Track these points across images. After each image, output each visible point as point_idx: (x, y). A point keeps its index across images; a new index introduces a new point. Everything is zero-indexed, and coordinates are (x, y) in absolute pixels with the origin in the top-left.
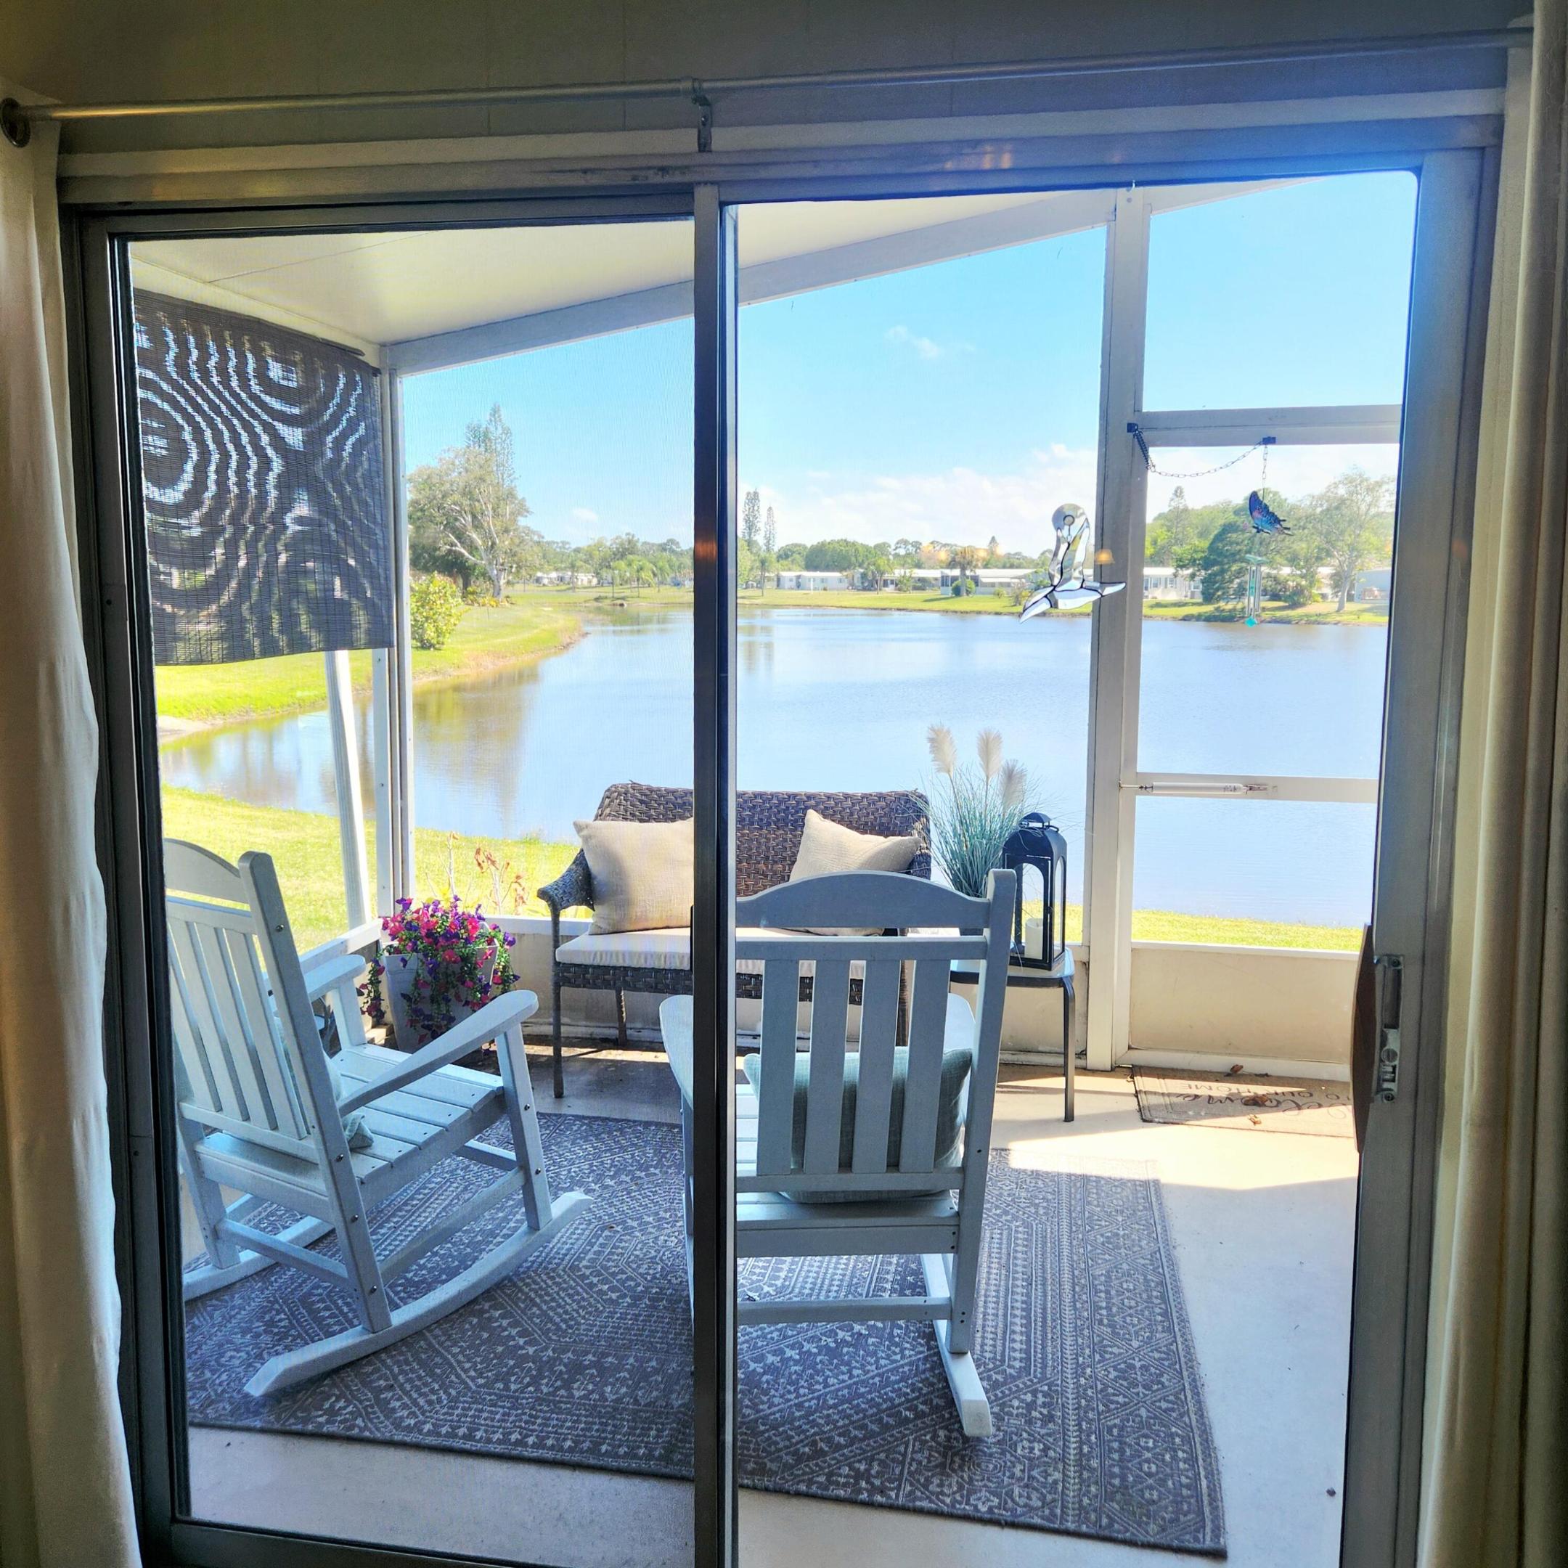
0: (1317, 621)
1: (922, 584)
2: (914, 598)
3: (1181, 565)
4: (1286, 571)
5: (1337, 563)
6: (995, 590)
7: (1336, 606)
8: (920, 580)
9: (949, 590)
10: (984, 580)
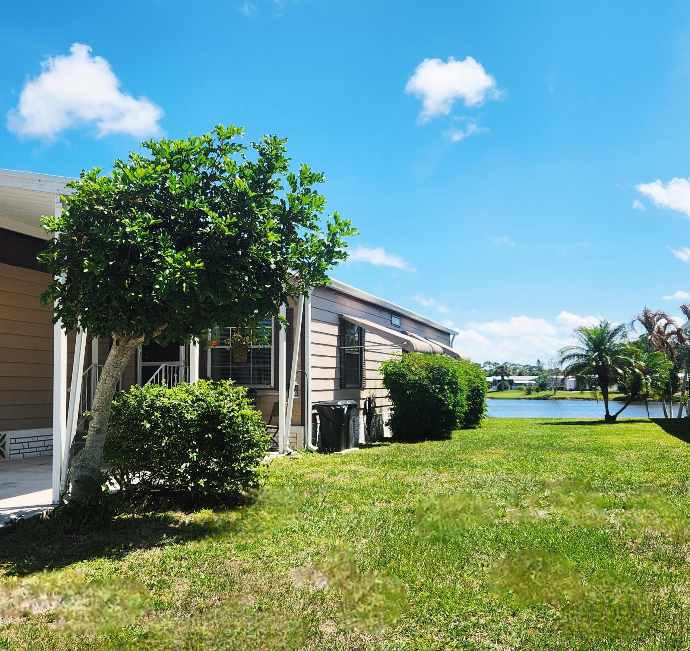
9: (495, 388)
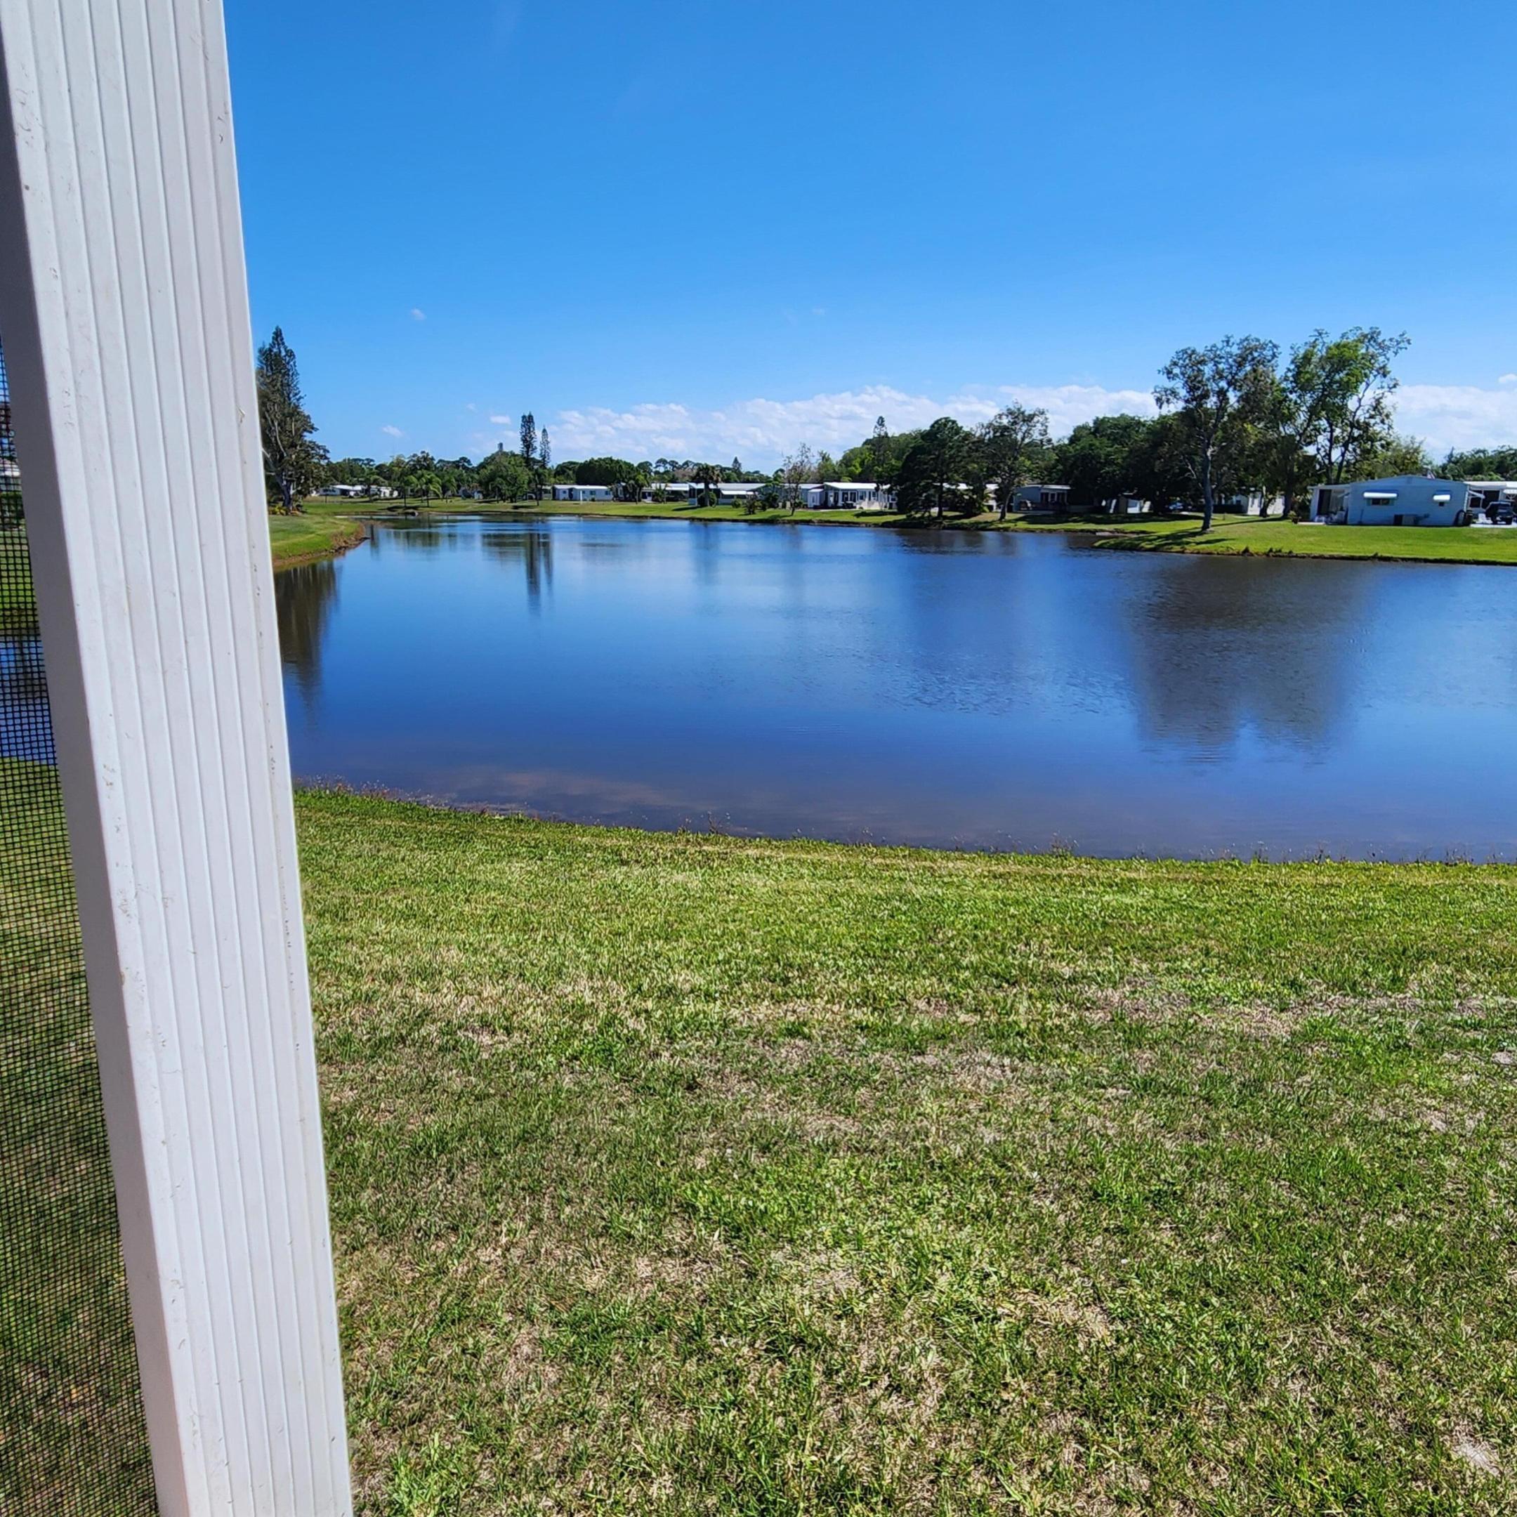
0: (986, 527)
1: (676, 496)
2: (667, 508)
3: (880, 482)
4: (963, 487)
5: (999, 480)
6: (733, 501)
7: (999, 515)
8: (674, 492)
9: (696, 501)
10: (725, 493)
